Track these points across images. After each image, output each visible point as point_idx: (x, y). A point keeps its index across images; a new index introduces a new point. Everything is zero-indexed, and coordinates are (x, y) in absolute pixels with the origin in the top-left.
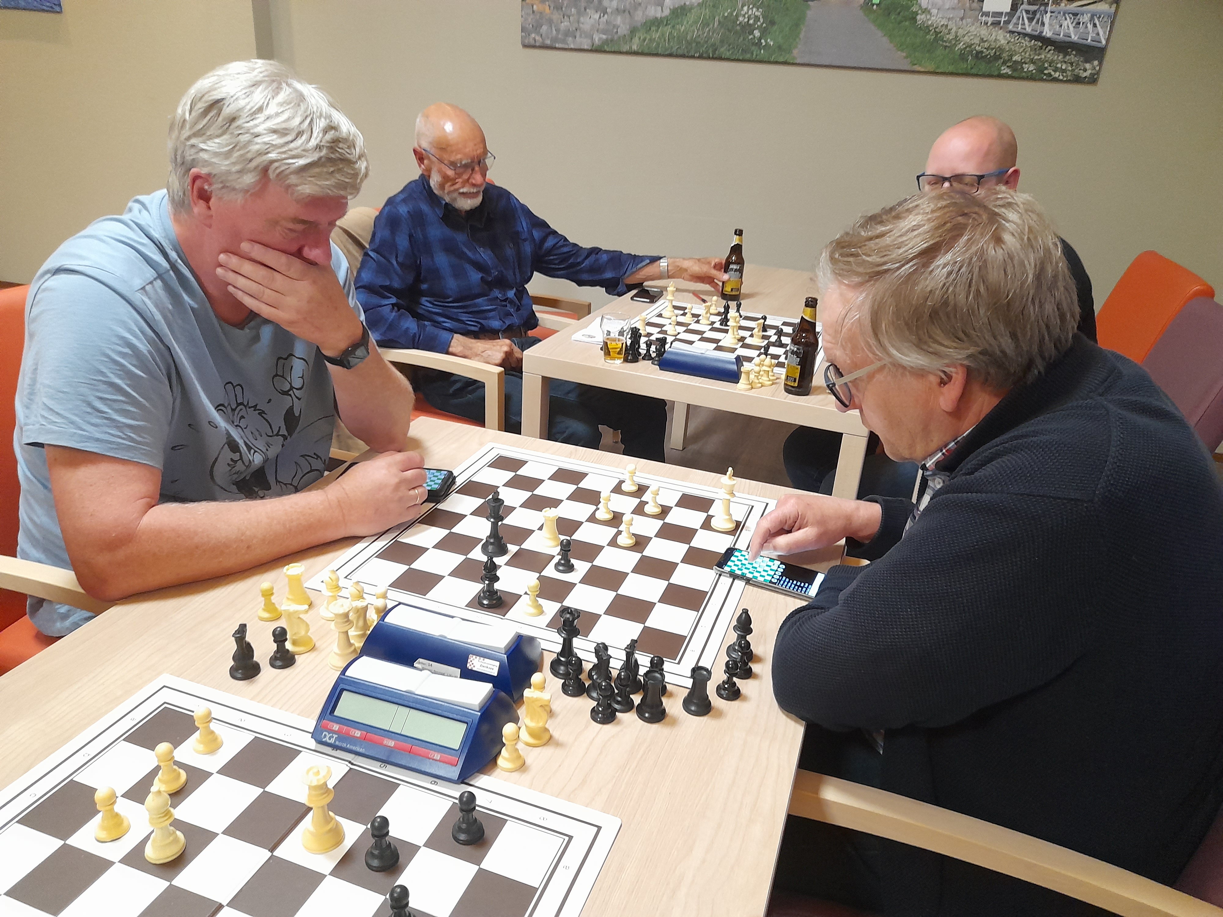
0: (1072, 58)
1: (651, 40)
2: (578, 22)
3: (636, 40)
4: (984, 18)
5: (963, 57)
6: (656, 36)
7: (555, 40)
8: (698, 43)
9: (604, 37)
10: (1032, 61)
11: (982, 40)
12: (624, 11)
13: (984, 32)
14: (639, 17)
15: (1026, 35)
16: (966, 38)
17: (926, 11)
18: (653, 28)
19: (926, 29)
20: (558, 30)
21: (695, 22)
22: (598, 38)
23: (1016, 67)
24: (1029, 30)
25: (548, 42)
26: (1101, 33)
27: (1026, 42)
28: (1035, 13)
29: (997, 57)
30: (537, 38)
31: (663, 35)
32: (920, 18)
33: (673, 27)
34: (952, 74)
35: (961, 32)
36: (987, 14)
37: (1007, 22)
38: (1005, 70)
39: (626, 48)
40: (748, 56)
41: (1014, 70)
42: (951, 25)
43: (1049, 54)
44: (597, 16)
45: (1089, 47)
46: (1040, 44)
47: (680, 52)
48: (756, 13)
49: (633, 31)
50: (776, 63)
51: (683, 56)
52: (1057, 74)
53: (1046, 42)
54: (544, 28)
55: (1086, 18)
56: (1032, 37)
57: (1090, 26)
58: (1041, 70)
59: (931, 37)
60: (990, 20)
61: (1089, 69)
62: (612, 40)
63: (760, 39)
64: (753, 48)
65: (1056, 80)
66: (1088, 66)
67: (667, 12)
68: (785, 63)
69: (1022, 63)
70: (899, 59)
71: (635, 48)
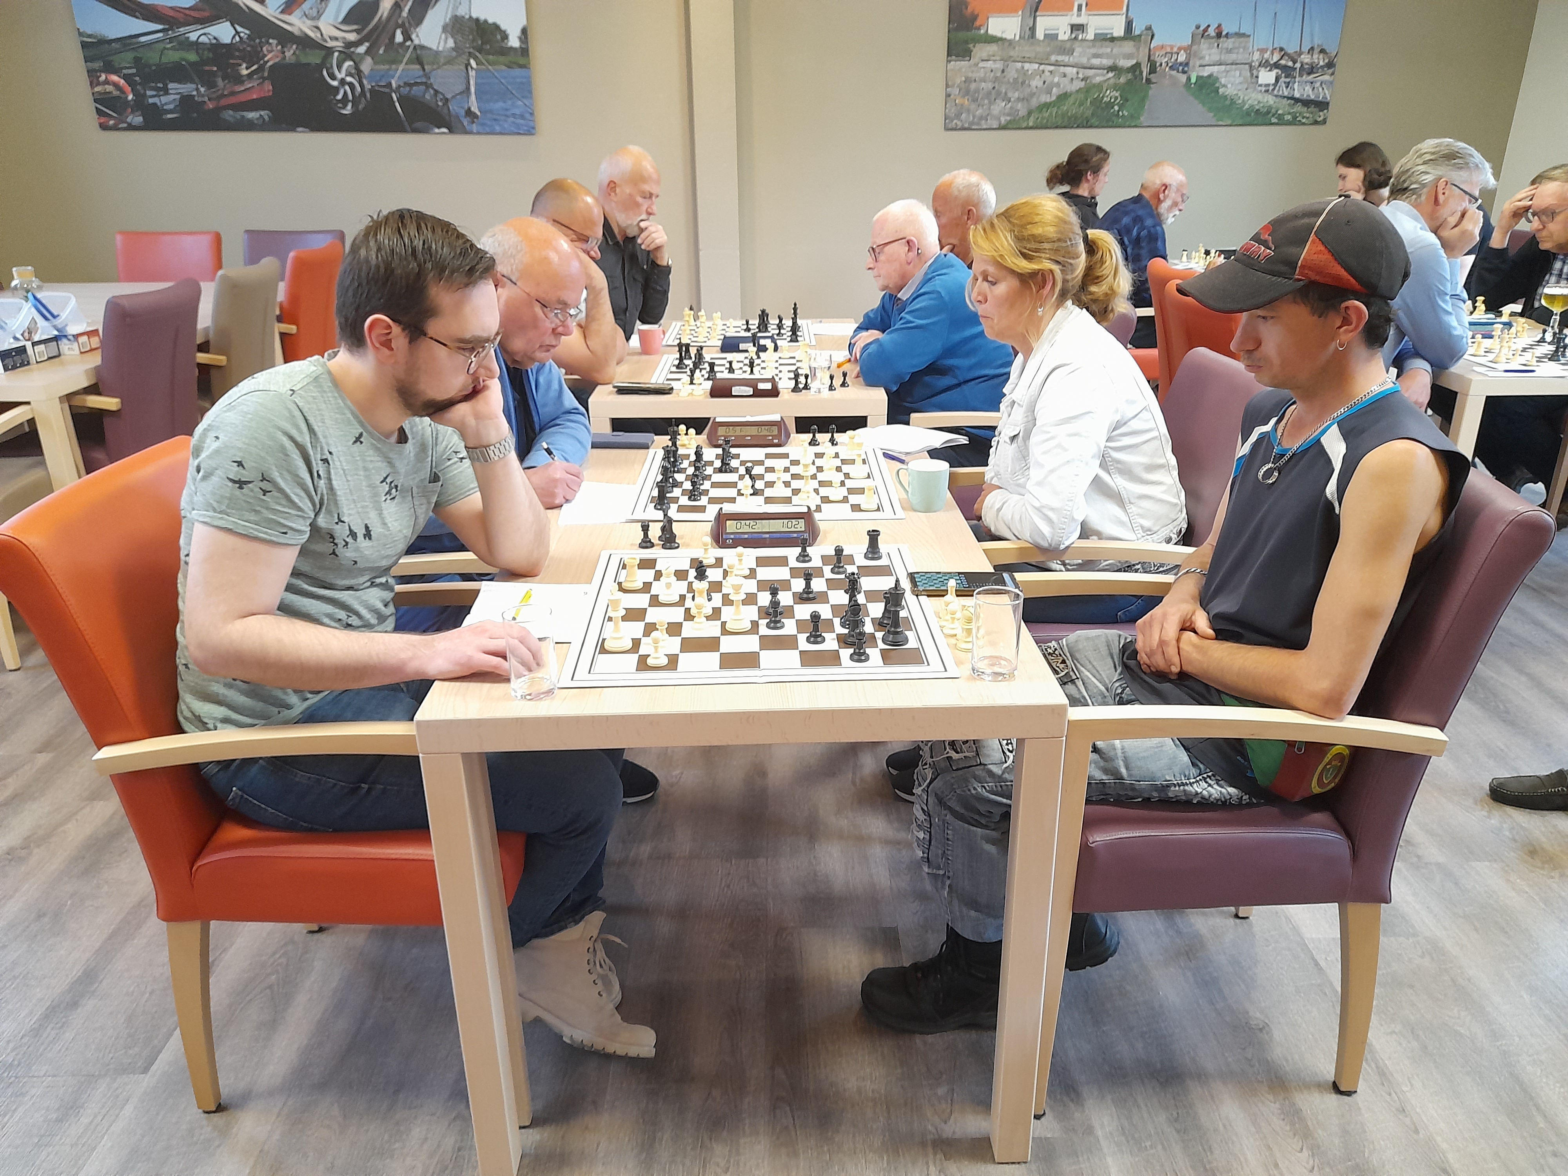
0: (1312, 109)
1: (1043, 118)
2: (990, 109)
3: (1032, 119)
4: (1260, 88)
5: (1248, 114)
6: (1046, 115)
7: (972, 123)
8: (1076, 118)
9: (1008, 118)
10: (1289, 113)
11: (1259, 102)
12: (1023, 99)
13: (1260, 97)
14: (1034, 102)
15: (1285, 97)
16: (1250, 102)
17: (1225, 86)
18: (1045, 110)
19: (1225, 97)
20: (974, 117)
21: (1074, 104)
22: (1003, 120)
23: (1280, 117)
24: (1286, 94)
25: (966, 125)
26: (1327, 92)
27: (1285, 101)
28: (1289, 83)
29: (1268, 112)
30: (959, 123)
31: (1051, 114)
32: (1221, 91)
33: (1058, 108)
34: (1240, 125)
35: (1246, 98)
36: (1261, 85)
37: (1273, 90)
38: (1274, 120)
39: (1025, 125)
40: (1110, 124)
41: (1279, 120)
42: (1240, 94)
43: (1299, 108)
44: (1004, 104)
45: (1321, 102)
46: (1293, 102)
47: (1064, 124)
48: (1117, 94)
49: (1030, 113)
50: (1129, 127)
51: (1065, 127)
52: (1304, 121)
53: (1297, 100)
54: (964, 116)
55: (1318, 84)
56: (1288, 98)
57: (1321, 89)
58: (1295, 118)
59: (1228, 102)
60: (1263, 89)
61: (1321, 116)
62: (1014, 120)
63: (1118, 111)
64: (1114, 118)
65: (1304, 124)
66: (1321, 113)
67: (1054, 98)
68: (1136, 126)
69: (1283, 115)
70: (1210, 117)
71: (1031, 124)
